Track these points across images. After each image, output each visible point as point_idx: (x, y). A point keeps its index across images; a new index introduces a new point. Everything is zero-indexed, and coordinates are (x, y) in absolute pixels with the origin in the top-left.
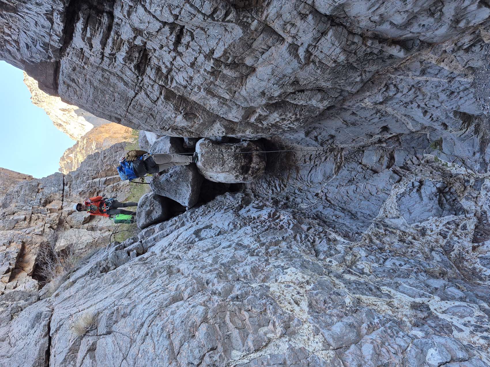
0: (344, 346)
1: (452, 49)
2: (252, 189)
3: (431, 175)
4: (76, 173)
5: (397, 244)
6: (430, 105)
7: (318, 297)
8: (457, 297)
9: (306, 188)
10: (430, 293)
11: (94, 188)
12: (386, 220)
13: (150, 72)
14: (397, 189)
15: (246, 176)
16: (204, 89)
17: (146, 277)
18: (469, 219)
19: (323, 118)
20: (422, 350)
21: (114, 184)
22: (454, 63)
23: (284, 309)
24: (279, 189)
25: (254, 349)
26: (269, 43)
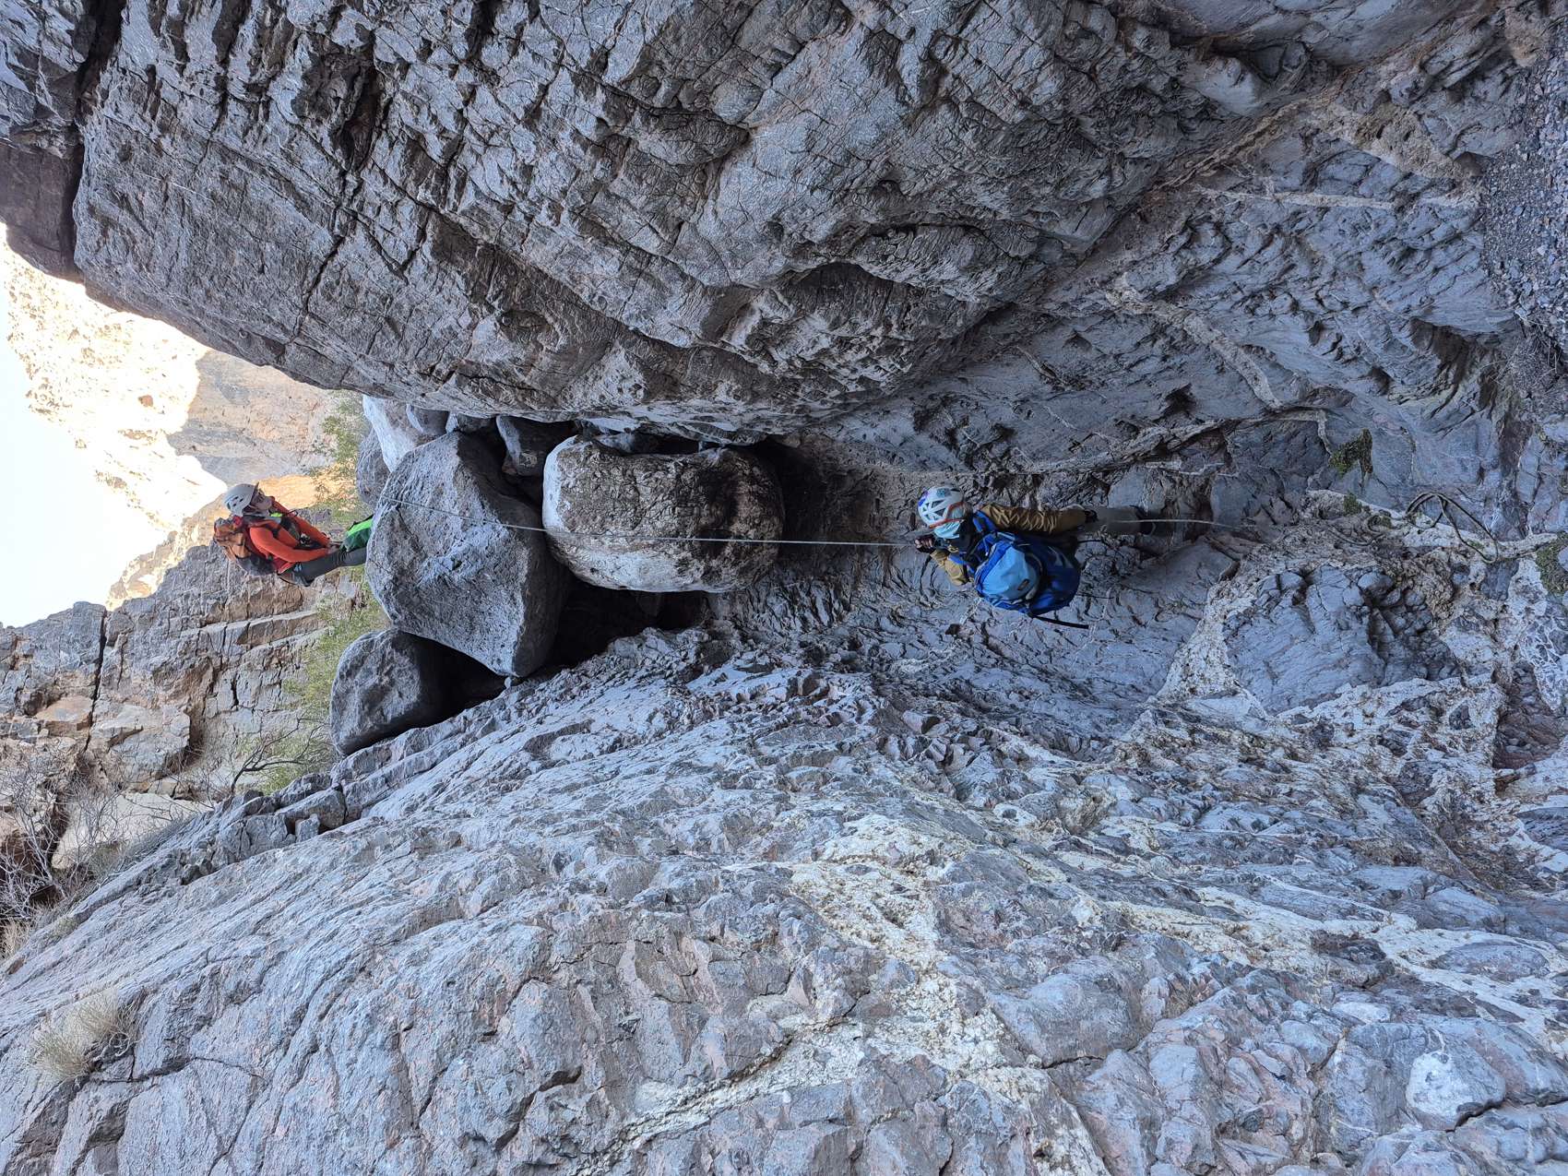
0: (1081, 1053)
1: (1409, 85)
2: (734, 618)
3: (1339, 552)
4: (147, 606)
5: (1235, 772)
6: (1333, 301)
7: (971, 901)
8: (1474, 919)
9: (916, 611)
10: (1374, 905)
11: (204, 655)
12: (1193, 704)
13: (387, 155)
14: (1225, 601)
15: (714, 563)
16: (572, 211)
17: (332, 866)
18: (1476, 691)
19: (975, 358)
20: (1389, 1065)
21: (275, 644)
22: (1414, 141)
23: (846, 935)
24: (825, 618)
25: (726, 1071)
26: (800, 26)
